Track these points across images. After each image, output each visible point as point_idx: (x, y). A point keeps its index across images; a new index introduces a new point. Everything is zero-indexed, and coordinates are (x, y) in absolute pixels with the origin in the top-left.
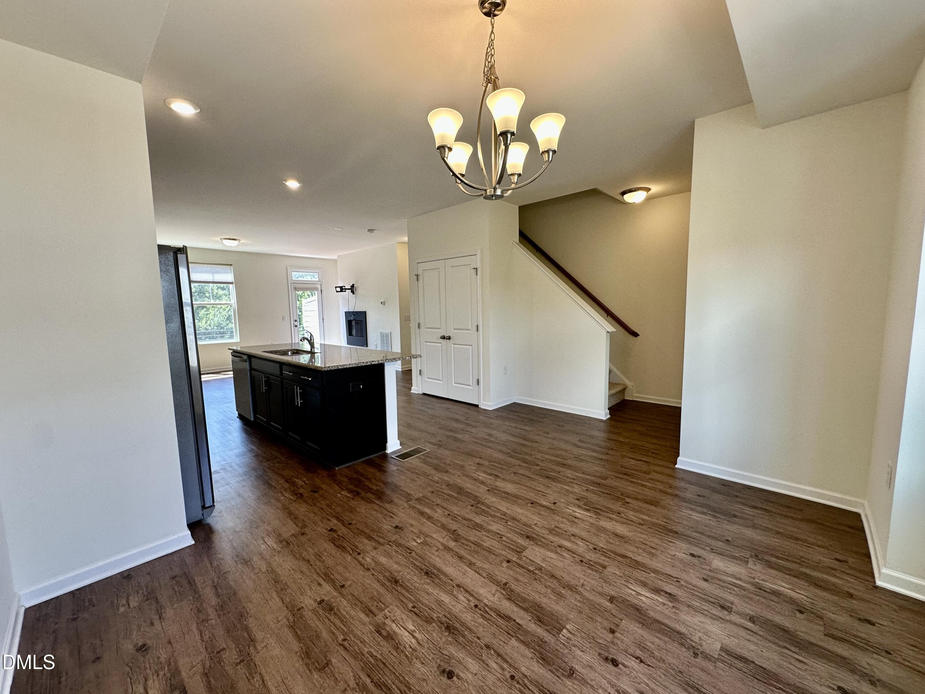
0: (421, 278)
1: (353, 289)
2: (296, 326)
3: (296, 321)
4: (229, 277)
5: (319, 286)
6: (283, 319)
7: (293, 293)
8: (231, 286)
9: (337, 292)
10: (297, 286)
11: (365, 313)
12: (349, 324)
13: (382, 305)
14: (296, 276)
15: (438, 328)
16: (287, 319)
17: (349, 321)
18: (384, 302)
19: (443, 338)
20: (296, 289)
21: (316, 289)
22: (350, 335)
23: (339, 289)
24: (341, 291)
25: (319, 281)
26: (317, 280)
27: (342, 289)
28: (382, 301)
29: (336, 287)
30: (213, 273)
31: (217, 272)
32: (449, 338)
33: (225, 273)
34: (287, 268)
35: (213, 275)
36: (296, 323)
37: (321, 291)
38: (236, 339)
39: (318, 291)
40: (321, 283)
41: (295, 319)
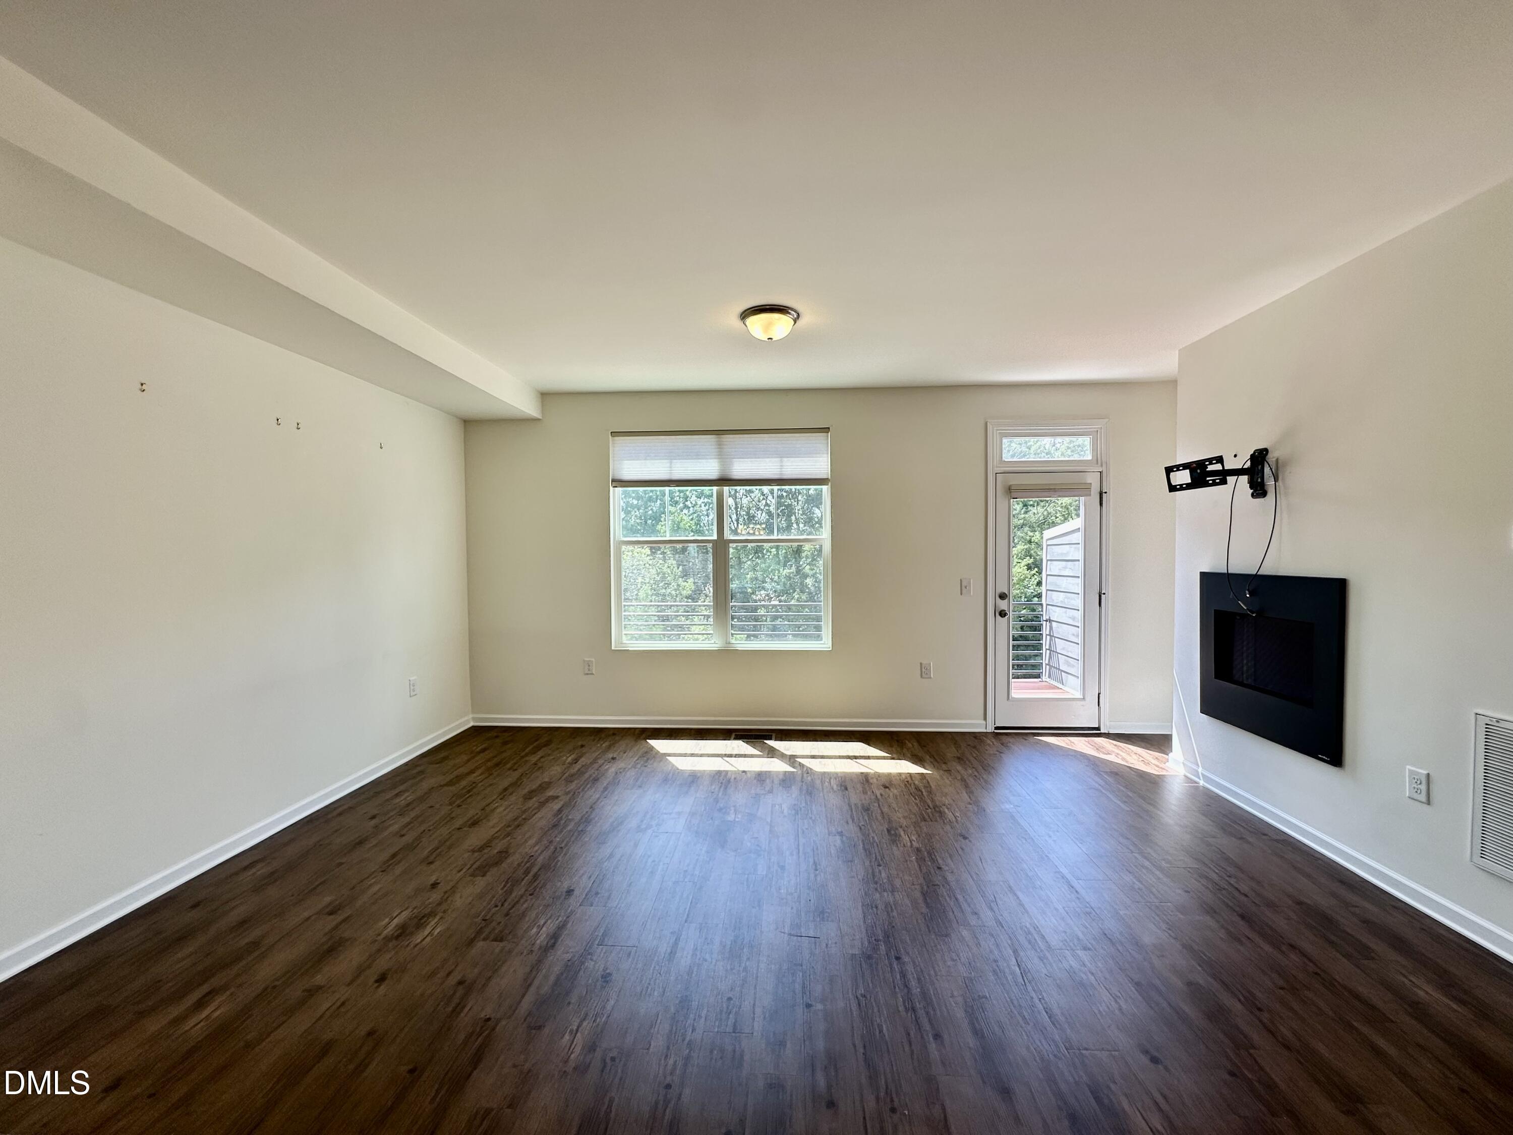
1: (1257, 472)
2: (1003, 614)
3: (1003, 596)
4: (818, 463)
5: (1093, 479)
6: (963, 587)
7: (999, 504)
8: (825, 489)
9: (1172, 488)
10: (1015, 480)
16: (975, 590)
20: (1011, 492)
21: (1079, 489)
23: (1183, 477)
24: (1195, 485)
25: (1096, 461)
26: (1089, 457)
27: (1203, 475)
29: (1169, 470)
31: (789, 455)
33: (809, 453)
34: (990, 427)
35: (781, 462)
36: (1003, 605)
37: (1101, 494)
38: (825, 643)
39: (1090, 495)
40: (1104, 469)
41: (999, 591)
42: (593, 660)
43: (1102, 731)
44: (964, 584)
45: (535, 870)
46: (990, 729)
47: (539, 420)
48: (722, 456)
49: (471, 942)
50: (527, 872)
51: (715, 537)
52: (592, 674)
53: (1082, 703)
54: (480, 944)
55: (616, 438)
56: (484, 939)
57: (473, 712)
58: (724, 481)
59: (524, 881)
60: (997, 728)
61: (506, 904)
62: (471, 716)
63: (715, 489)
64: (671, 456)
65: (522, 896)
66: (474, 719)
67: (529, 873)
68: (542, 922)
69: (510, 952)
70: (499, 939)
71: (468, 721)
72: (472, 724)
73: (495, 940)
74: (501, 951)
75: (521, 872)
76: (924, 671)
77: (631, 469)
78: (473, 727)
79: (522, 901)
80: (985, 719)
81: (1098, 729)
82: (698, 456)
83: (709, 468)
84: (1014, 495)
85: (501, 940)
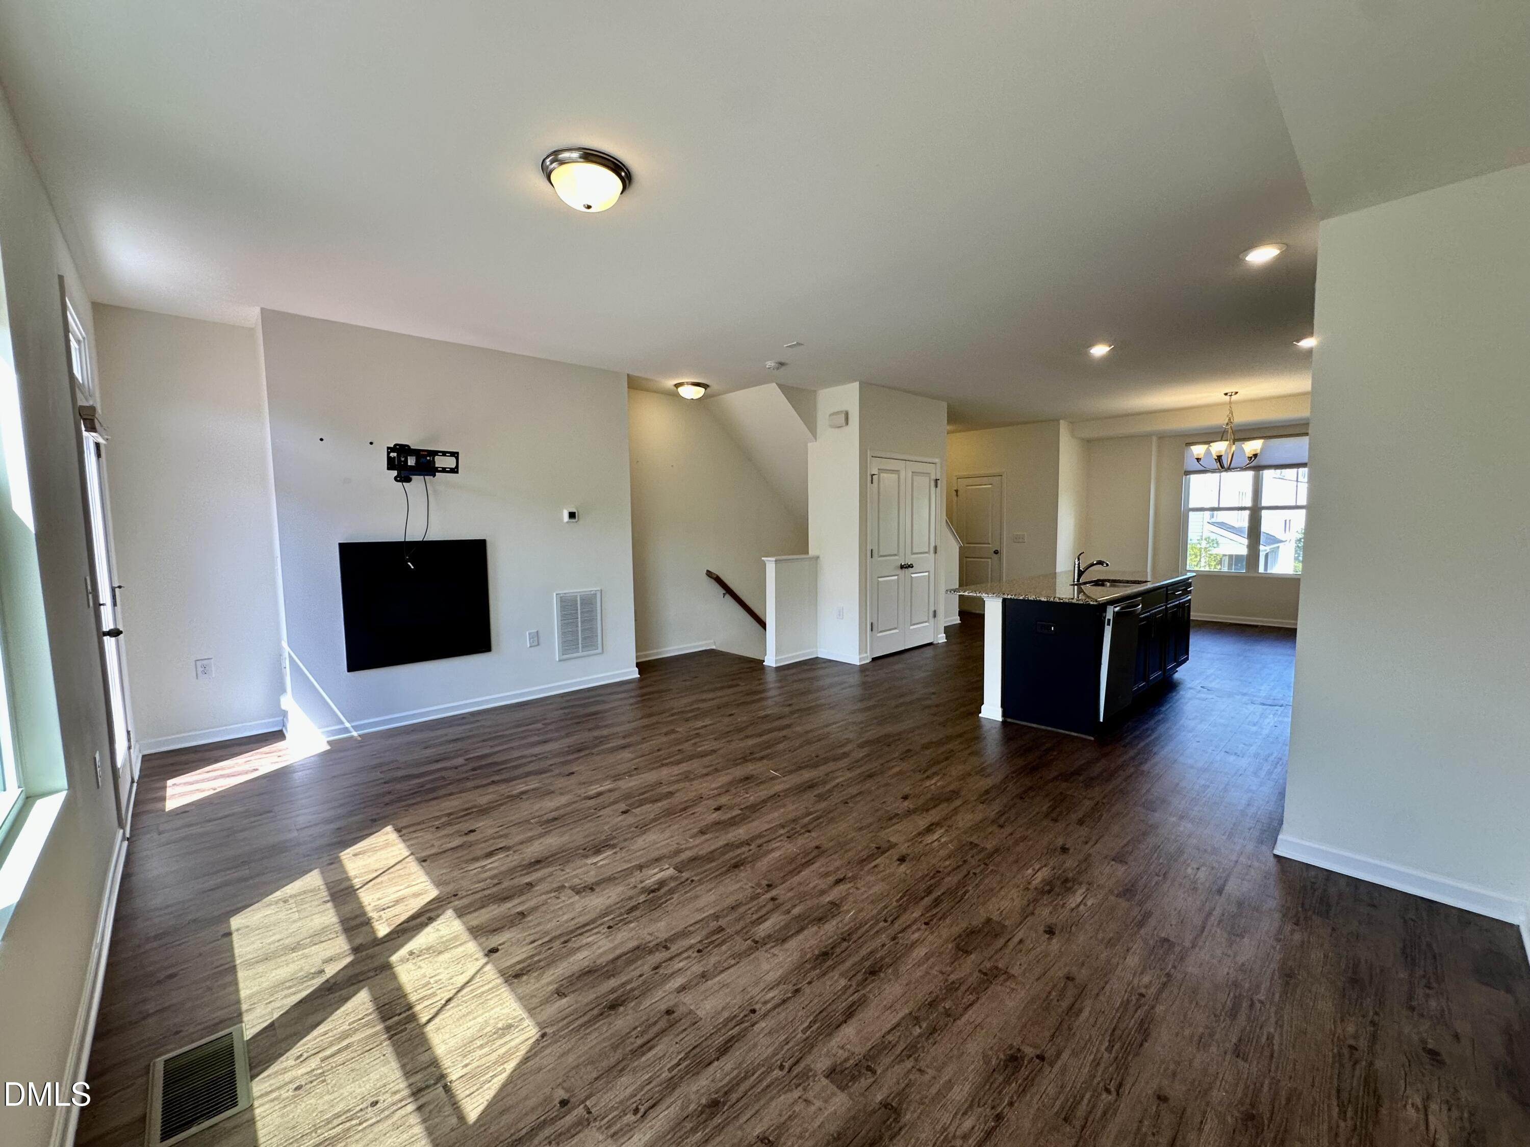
45: (927, 901)
49: (996, 851)
50: (937, 902)
54: (990, 845)
56: (984, 849)
59: (942, 891)
61: (965, 872)
65: (949, 874)
67: (936, 900)
68: (936, 843)
69: (965, 832)
70: (973, 845)
73: (976, 845)
74: (971, 835)
75: (945, 906)
79: (950, 869)
85: (971, 843)
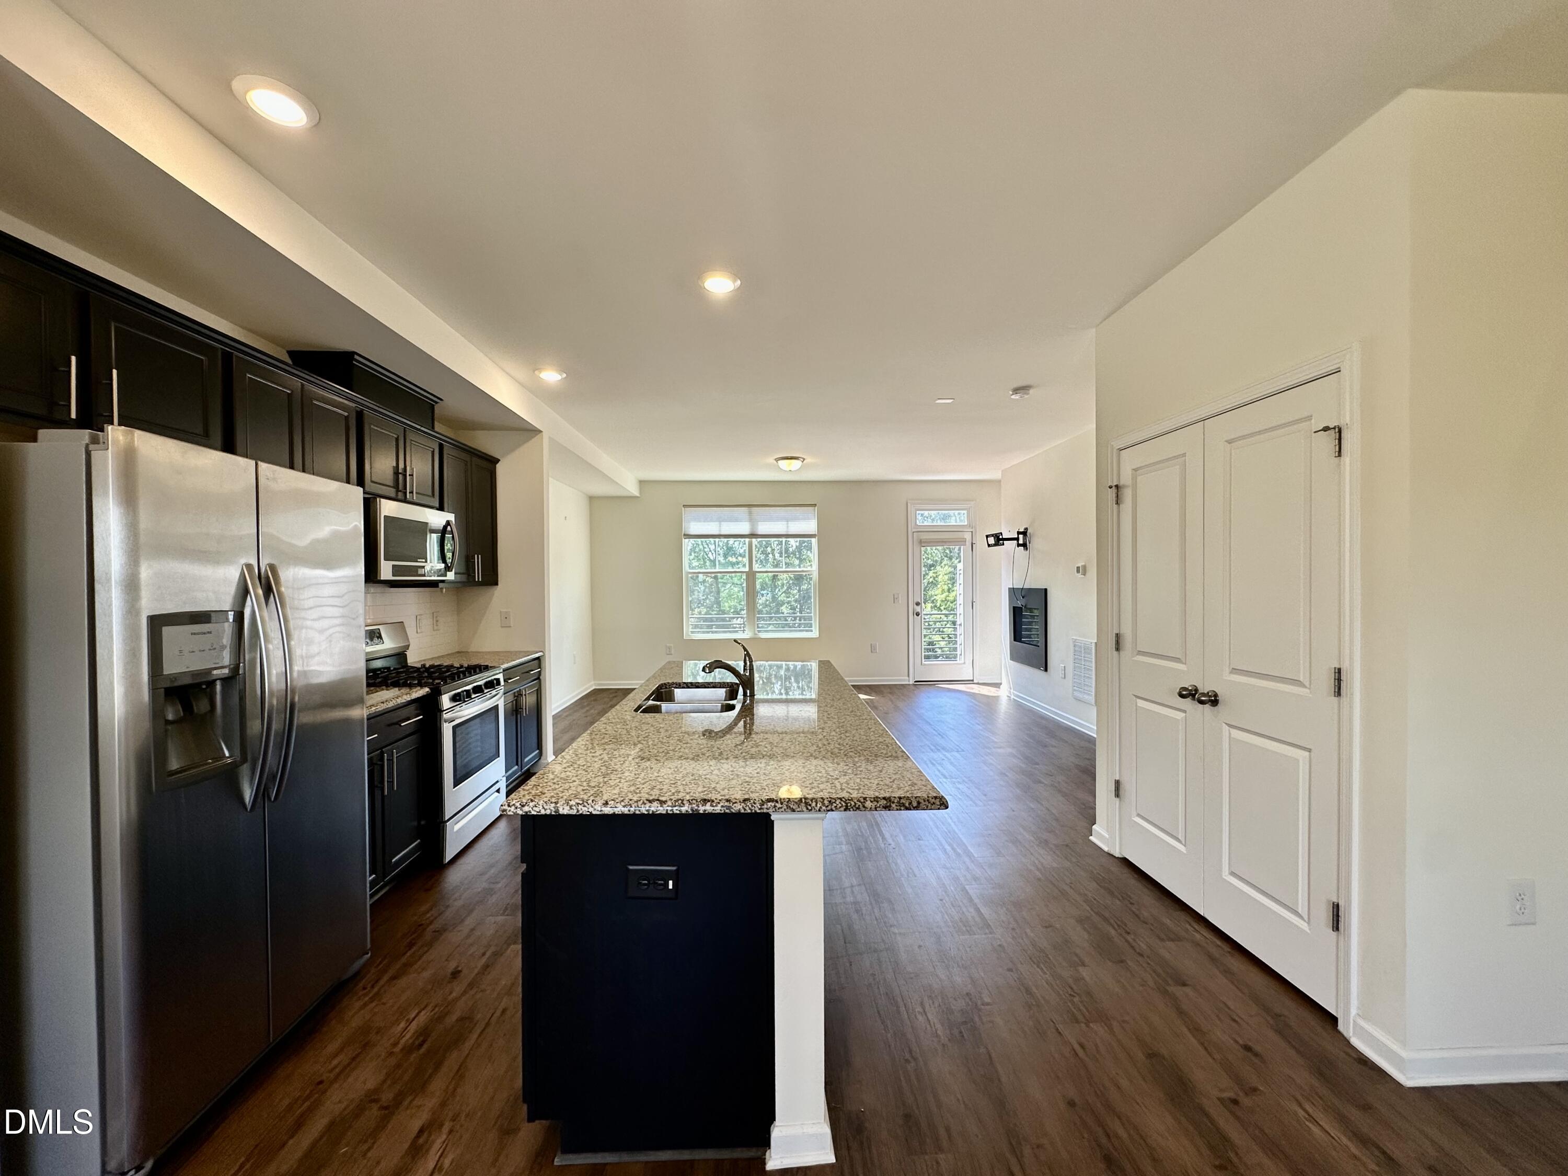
0: (1127, 495)
1: (1023, 539)
2: (918, 614)
3: (918, 604)
4: (809, 525)
5: (968, 536)
6: (895, 599)
7: (917, 549)
8: (814, 540)
9: (989, 546)
10: (925, 536)
11: (1044, 593)
12: (1017, 613)
13: (1080, 575)
14: (927, 518)
15: (1177, 660)
16: (902, 600)
17: (1014, 608)
18: (1084, 567)
19: (1189, 694)
20: (922, 543)
21: (962, 542)
22: (1015, 640)
23: (992, 541)
24: (996, 544)
25: (969, 526)
26: (966, 523)
27: (999, 540)
28: (1080, 565)
29: (987, 537)
30: (787, 520)
31: (795, 519)
32: (1213, 700)
33: (804, 519)
34: (909, 504)
35: (787, 524)
36: (918, 609)
37: (972, 544)
38: (815, 633)
39: (965, 545)
40: (973, 530)
41: (915, 601)
42: (672, 645)
43: (975, 682)
44: (895, 597)
46: (911, 682)
47: (638, 497)
48: (752, 520)
51: (747, 569)
52: (671, 654)
53: (964, 665)
55: (686, 509)
57: (594, 680)
58: (753, 535)
60: (916, 682)
62: (593, 683)
63: (747, 540)
64: (720, 520)
66: (595, 684)
71: (591, 686)
72: (594, 687)
76: (873, 649)
77: (695, 528)
78: (595, 689)
80: (909, 676)
81: (973, 680)
82: (736, 520)
83: (744, 528)
84: (923, 545)
